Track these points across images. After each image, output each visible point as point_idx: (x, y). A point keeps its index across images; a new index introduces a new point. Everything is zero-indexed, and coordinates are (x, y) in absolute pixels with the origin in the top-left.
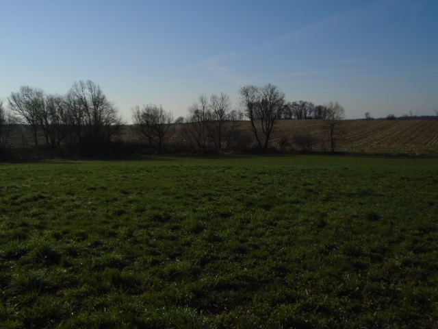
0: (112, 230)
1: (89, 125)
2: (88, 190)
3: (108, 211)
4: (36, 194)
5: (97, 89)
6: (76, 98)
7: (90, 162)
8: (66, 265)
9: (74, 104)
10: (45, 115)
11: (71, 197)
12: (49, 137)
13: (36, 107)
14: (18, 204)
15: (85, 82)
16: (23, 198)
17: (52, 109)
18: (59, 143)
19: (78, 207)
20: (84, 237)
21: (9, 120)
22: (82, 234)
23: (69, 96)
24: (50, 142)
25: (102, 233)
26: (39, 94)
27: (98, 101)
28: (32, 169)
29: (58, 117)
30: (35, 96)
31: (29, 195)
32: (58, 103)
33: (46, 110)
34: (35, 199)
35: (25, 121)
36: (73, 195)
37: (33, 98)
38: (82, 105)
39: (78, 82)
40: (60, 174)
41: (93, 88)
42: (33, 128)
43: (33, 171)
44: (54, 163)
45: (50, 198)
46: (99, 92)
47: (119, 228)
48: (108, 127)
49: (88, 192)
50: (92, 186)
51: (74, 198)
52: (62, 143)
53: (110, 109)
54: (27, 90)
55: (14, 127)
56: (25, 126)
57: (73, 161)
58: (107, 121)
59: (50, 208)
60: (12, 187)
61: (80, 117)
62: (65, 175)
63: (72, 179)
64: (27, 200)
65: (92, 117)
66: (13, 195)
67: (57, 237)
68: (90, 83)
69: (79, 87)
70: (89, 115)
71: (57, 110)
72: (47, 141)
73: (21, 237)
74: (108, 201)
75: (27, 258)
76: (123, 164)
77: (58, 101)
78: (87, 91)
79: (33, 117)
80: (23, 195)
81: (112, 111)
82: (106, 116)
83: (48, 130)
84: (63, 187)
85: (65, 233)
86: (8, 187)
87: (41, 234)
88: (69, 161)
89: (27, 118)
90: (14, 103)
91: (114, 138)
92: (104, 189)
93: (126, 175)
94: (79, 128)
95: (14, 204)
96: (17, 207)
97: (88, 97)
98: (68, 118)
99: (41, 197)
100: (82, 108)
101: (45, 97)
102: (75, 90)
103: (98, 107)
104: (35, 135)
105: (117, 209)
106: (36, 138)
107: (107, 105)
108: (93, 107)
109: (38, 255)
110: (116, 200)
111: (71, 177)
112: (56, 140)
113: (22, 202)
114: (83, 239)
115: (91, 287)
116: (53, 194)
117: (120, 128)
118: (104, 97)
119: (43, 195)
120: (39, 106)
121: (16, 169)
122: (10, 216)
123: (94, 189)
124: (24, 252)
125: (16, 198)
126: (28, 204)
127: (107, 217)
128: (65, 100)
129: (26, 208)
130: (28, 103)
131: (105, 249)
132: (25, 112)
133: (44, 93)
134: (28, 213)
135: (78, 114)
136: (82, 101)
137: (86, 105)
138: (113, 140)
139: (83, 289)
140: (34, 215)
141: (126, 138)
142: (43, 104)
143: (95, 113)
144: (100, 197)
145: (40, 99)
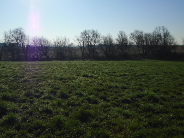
0: (179, 92)
1: (162, 46)
2: (164, 73)
3: (175, 83)
4: (143, 73)
5: (166, 29)
6: (156, 34)
7: (161, 61)
8: (162, 104)
9: (156, 36)
10: (143, 41)
11: (157, 76)
12: (144, 50)
13: (140, 38)
14: (136, 76)
15: (161, 27)
16: (138, 74)
17: (146, 38)
18: (148, 52)
19: (161, 80)
20: (166, 93)
21: (130, 43)
22: (166, 92)
23: (154, 33)
24: (145, 52)
25: (175, 92)
26: (141, 33)
27: (166, 35)
28: (138, 63)
29: (148, 42)
30: (140, 33)
31: (140, 73)
32: (149, 36)
33: (144, 39)
34: (143, 75)
35: (135, 44)
36: (158, 75)
37: (139, 34)
38: (159, 37)
39: (158, 27)
40: (150, 66)
41: (164, 29)
42: (138, 46)
43: (139, 64)
44: (146, 61)
45: (149, 75)
46: (167, 31)
47: (183, 91)
48: (170, 46)
49: (164, 74)
50: (166, 71)
51: (158, 76)
52: (149, 53)
53: (171, 38)
54: (137, 31)
55: (131, 46)
56: (135, 46)
57: (154, 61)
58: (170, 43)
59: (150, 79)
60: (133, 69)
61: (158, 42)
62: (153, 66)
63: (156, 68)
64: (140, 75)
65: (163, 42)
66: (134, 73)
67: (155, 91)
68: (163, 27)
69: (158, 29)
70: (162, 41)
71: (148, 39)
72: (144, 52)
73: (141, 90)
74: (174, 79)
75: (145, 98)
76: (177, 63)
77: (149, 35)
78: (161, 31)
79: (138, 42)
80: (138, 73)
81: (172, 39)
82: (169, 41)
83: (144, 47)
84: (153, 71)
85: (158, 90)
86: (131, 70)
87: (149, 89)
88: (152, 61)
89: (136, 42)
90: (131, 37)
91: (172, 51)
92: (171, 73)
93: (180, 68)
94: (157, 46)
95: (135, 76)
96: (136, 78)
97: (162, 33)
98: (153, 42)
99: (145, 74)
100: (159, 38)
101: (144, 34)
102: (156, 31)
103: (166, 37)
104: (139, 49)
105: (180, 83)
106: (139, 51)
107: (170, 36)
108: (164, 37)
109: (149, 97)
110: (178, 78)
111: (155, 67)
112: (147, 52)
113: (138, 76)
114: (167, 94)
115: (175, 115)
116: (149, 73)
117: (176, 47)
118: (169, 33)
119: (145, 73)
120: (141, 37)
121: (132, 63)
122: (135, 81)
123: (167, 73)
124: (143, 96)
125: (136, 74)
126: (141, 77)
127: (176, 86)
128: (152, 35)
129: (140, 78)
130: (137, 36)
131: (177, 100)
132: (136, 40)
133: (143, 32)
134: (141, 80)
135: (157, 40)
136: (159, 35)
137: (161, 37)
138: (172, 52)
139: (171, 115)
140: (144, 82)
141: (178, 51)
142: (143, 37)
143: (165, 40)
144: (170, 77)
145: (142, 34)
